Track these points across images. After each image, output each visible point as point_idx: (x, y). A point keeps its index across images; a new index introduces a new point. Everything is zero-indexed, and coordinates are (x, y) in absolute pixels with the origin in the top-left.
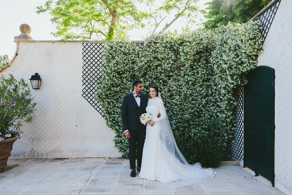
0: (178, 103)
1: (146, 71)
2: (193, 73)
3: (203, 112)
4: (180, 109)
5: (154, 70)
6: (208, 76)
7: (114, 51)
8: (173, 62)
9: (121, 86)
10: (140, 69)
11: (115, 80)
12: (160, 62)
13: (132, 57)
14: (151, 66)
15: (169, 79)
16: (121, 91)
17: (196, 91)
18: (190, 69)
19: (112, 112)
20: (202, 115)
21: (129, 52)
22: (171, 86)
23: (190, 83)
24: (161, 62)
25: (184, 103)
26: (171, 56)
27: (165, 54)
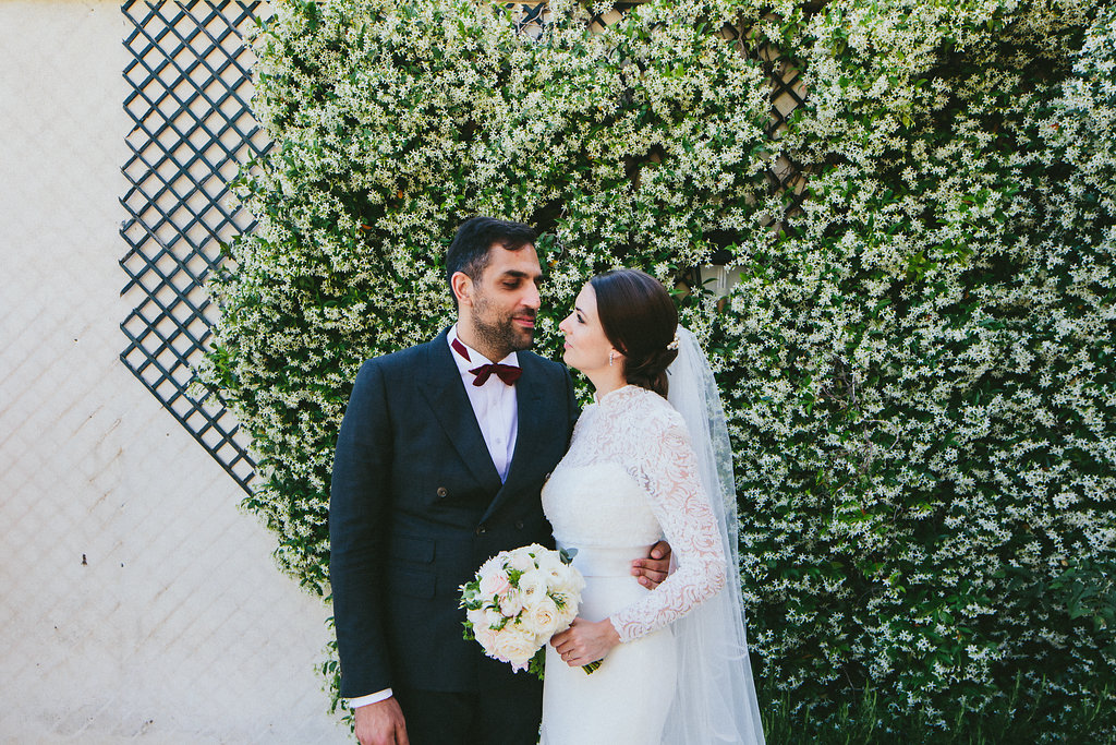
0: (783, 429)
1: (555, 194)
2: (898, 219)
3: (961, 497)
4: (795, 473)
5: (613, 187)
6: (1009, 240)
7: (333, 46)
8: (757, 132)
9: (373, 298)
10: (514, 180)
11: (329, 248)
12: (657, 137)
13: (460, 84)
14: (590, 163)
15: (721, 258)
16: (373, 330)
17: (914, 348)
18: (871, 185)
19: (315, 481)
20: (949, 521)
21: (439, 54)
22: (737, 305)
23: (876, 288)
24: (667, 135)
25: (824, 432)
26: (739, 91)
27: (700, 74)
